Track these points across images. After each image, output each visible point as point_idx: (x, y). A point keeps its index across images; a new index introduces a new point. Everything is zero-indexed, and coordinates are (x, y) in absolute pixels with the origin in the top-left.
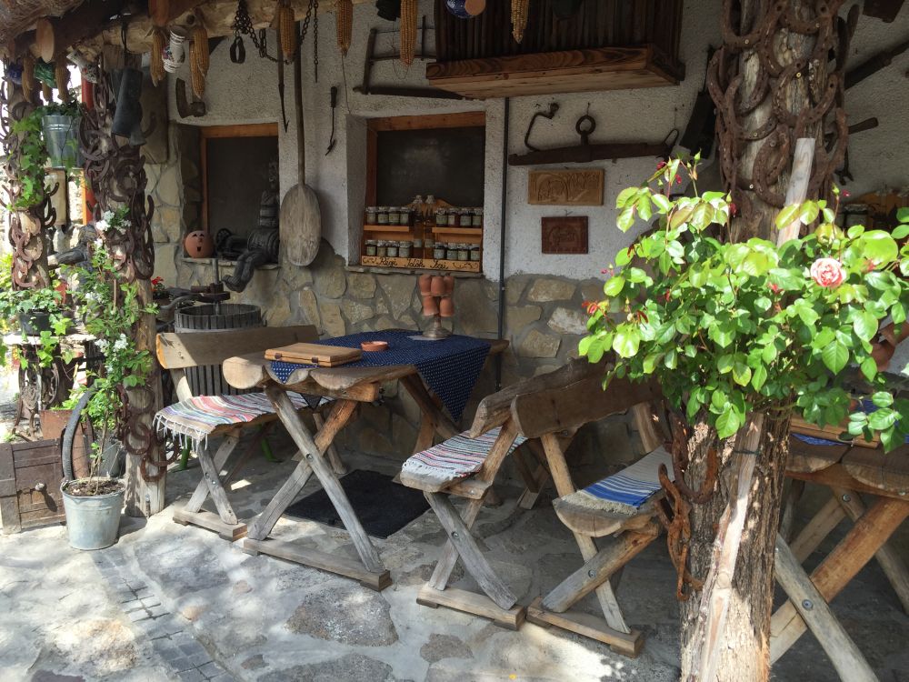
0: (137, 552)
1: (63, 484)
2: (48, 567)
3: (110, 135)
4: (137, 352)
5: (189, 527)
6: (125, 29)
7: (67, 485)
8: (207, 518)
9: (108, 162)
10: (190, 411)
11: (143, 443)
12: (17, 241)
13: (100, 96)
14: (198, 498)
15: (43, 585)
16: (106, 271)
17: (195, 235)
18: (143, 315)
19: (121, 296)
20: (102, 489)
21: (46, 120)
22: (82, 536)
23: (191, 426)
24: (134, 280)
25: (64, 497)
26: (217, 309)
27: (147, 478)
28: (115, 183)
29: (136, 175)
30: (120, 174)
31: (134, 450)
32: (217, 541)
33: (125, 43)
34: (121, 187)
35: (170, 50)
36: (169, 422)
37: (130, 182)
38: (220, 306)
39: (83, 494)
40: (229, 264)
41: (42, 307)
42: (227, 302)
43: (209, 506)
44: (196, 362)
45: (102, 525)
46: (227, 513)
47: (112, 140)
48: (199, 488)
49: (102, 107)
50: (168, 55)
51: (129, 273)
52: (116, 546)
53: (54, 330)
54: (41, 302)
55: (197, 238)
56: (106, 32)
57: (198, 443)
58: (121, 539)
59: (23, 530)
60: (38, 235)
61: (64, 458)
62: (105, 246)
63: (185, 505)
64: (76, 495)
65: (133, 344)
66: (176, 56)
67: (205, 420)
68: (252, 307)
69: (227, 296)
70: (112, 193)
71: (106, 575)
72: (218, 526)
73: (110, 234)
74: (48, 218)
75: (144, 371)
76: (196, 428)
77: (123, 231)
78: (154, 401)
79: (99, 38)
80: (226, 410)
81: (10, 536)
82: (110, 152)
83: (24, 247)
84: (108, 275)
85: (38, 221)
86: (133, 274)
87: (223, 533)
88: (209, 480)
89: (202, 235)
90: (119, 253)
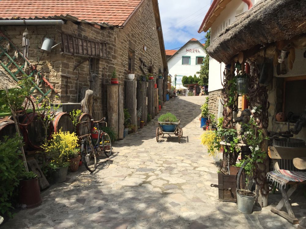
0: (259, 219)
1: (237, 190)
2: (232, 215)
3: (257, 83)
4: (262, 152)
5: (276, 215)
6: (265, 51)
7: (238, 190)
8: (284, 213)
9: (256, 92)
10: (279, 174)
11: (262, 182)
12: (225, 114)
13: (255, 72)
14: (280, 206)
15: (231, 220)
16: (253, 125)
17: (280, 114)
18: (264, 140)
19: (258, 133)
20: (248, 194)
21: (237, 80)
22: (242, 208)
23: (280, 179)
24: (262, 128)
25: (237, 194)
26: (288, 140)
27: (263, 194)
28: (258, 98)
29: (265, 95)
30: (260, 95)
31: (259, 184)
32: (287, 223)
33: (265, 55)
34: (260, 99)
35: (281, 56)
36: (272, 177)
37: (263, 97)
38: (289, 139)
39: (242, 194)
40: (292, 124)
41: (231, 134)
42: (292, 138)
43: (284, 209)
44: (281, 157)
45: (248, 206)
46: (291, 214)
47: (258, 85)
48: (280, 202)
49: (256, 75)
50: (280, 58)
51: (260, 126)
52: (252, 214)
53: (234, 141)
54: (231, 133)
55: (280, 115)
56: (258, 53)
57: (282, 186)
58: (254, 213)
59: (224, 201)
60: (231, 113)
61: (237, 182)
62: (253, 117)
63: (275, 207)
64: (240, 194)
65: (261, 149)
66: (283, 57)
67: (285, 178)
68: (301, 140)
69: (292, 136)
70: (257, 101)
71: (249, 223)
72: (287, 217)
73: (255, 114)
74: (234, 108)
75: (264, 158)
76: (281, 180)
77: (259, 113)
78: (266, 169)
79: (256, 55)
80: (292, 176)
81: (221, 202)
82: (257, 89)
83: (227, 116)
84: (254, 126)
85: (231, 109)
86: (262, 127)
87: (289, 220)
88: (285, 200)
89: (282, 114)
90: (258, 120)
